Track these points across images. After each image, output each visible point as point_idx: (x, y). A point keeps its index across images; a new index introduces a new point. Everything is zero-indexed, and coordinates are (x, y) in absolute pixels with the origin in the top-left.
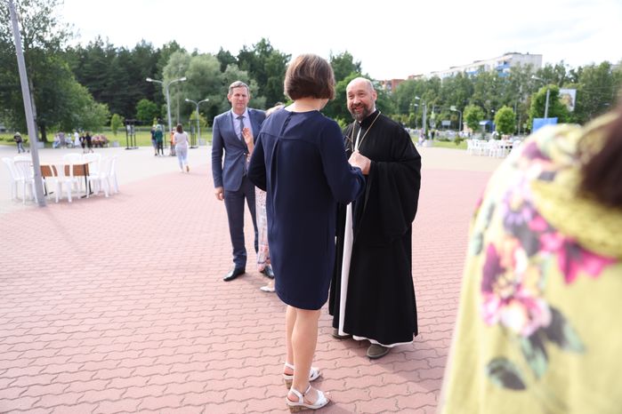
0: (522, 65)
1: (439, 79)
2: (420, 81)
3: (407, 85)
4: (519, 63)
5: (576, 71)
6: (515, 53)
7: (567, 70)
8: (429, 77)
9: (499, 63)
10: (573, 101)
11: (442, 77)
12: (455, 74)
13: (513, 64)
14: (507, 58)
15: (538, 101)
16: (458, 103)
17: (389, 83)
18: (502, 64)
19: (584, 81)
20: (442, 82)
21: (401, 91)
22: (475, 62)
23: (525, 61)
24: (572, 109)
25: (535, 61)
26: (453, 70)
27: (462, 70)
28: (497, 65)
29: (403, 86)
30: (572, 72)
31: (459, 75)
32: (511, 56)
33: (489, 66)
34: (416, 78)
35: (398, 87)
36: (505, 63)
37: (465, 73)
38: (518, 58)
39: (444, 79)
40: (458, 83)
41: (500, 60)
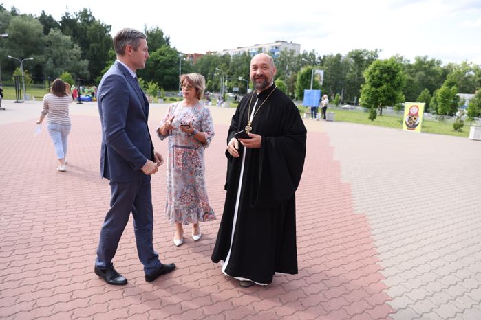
0: (288, 50)
1: (230, 56)
2: (215, 56)
3: (205, 58)
4: (286, 48)
5: (322, 58)
6: (283, 41)
7: (317, 57)
8: (223, 54)
9: (272, 47)
10: (322, 78)
11: (231, 54)
12: (242, 53)
13: (282, 49)
14: (278, 44)
15: (302, 77)
16: (244, 75)
17: (192, 56)
18: (274, 48)
19: (327, 65)
20: (232, 58)
21: (201, 63)
22: (256, 45)
23: (290, 48)
24: (321, 84)
25: (296, 48)
26: (239, 50)
27: (246, 50)
28: (270, 49)
29: (202, 59)
30: (319, 58)
31: (245, 52)
32: (280, 43)
33: (265, 49)
34: (212, 54)
35: (199, 59)
36: (276, 48)
37: (249, 53)
38: (285, 45)
39: (234, 56)
40: (244, 60)
41: (273, 45)
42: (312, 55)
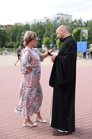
0: (65, 19)
1: (30, 25)
2: (21, 26)
3: (14, 28)
4: (63, 18)
5: (86, 22)
6: (61, 14)
7: (83, 22)
8: (25, 24)
9: (55, 18)
10: (87, 35)
11: (30, 24)
12: (37, 23)
13: (61, 19)
14: (58, 16)
15: (75, 35)
16: (39, 36)
17: (6, 26)
18: (56, 19)
19: (89, 27)
20: (31, 26)
21: (12, 30)
22: (45, 18)
23: (65, 18)
24: (87, 38)
25: (70, 17)
26: (35, 21)
27: (39, 21)
28: (54, 19)
29: (12, 28)
30: (84, 23)
31: (38, 23)
32: (59, 15)
33: (51, 20)
34: (19, 25)
35: (10, 28)
36: (58, 18)
37: (41, 22)
38: (63, 16)
39: (32, 25)
40: (38, 27)
41: (55, 17)
42: (80, 21)
